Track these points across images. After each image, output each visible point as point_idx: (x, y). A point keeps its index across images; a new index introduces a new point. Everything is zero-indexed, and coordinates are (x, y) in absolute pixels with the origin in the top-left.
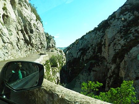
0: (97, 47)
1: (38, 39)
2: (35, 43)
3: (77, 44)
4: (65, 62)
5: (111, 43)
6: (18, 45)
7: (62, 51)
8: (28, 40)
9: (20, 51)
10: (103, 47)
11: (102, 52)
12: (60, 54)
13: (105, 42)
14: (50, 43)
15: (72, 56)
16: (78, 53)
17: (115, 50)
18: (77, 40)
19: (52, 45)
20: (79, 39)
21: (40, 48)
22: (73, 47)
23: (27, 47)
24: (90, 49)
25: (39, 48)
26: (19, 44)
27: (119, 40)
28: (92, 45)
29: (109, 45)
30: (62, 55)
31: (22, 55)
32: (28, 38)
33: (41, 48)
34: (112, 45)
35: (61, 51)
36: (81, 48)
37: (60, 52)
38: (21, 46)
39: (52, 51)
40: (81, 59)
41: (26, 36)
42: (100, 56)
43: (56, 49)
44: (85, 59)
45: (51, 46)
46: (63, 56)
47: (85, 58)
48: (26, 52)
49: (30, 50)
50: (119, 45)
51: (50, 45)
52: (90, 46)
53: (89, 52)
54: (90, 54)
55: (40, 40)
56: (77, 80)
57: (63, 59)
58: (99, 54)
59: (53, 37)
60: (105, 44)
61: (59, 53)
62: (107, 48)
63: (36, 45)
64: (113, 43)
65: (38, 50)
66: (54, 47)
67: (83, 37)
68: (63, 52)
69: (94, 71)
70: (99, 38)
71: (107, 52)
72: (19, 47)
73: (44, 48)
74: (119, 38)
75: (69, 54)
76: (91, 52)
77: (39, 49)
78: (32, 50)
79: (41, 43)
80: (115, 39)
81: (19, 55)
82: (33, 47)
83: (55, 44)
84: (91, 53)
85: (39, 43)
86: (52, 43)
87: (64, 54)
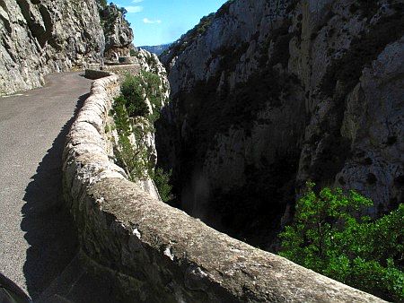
0: (272, 44)
1: (72, 19)
2: (65, 35)
3: (205, 34)
4: (167, 94)
5: (320, 28)
6: (7, 47)
7: (156, 58)
8: (42, 24)
9: (17, 66)
10: (292, 43)
11: (291, 61)
12: (148, 70)
13: (299, 25)
14: (114, 33)
15: (191, 76)
16: (208, 64)
17: (331, 52)
18: (204, 20)
19: (122, 39)
20: (211, 15)
21: (83, 50)
23: (39, 51)
24: (249, 51)
25: (80, 53)
26: (10, 43)
27: (344, 19)
28: (255, 37)
29: (314, 37)
30: (157, 71)
31: (28, 81)
32: (39, 18)
33: (86, 53)
34: (321, 37)
35: (152, 59)
36: (219, 45)
37: (149, 64)
38: (20, 49)
39: (122, 61)
40: (221, 82)
41: (33, 9)
42: (282, 71)
43: (133, 53)
44: (232, 85)
45: (118, 41)
46: (159, 75)
47: (233, 79)
48: (37, 68)
49: (51, 61)
50: (345, 35)
51: (112, 40)
52: (247, 39)
53: (248, 60)
54: (249, 65)
55: (81, 22)
56: (209, 151)
57: (161, 87)
58: (279, 65)
59: (122, 10)
60: (298, 33)
61: (147, 65)
62: (305, 46)
63: (68, 40)
64: (324, 28)
65: (77, 59)
66: (126, 46)
67: (224, 6)
68: (159, 63)
69: (262, 121)
70: (278, 13)
71: (305, 61)
72: (14, 53)
73: (97, 50)
74: (346, 13)
75: (178, 67)
76: (253, 60)
77: (79, 56)
78: (55, 59)
79: (86, 35)
80: (331, 15)
81: (17, 80)
82: (58, 49)
83: (129, 34)
84: (254, 64)
85: (79, 35)
86: (120, 33)
87: (162, 69)
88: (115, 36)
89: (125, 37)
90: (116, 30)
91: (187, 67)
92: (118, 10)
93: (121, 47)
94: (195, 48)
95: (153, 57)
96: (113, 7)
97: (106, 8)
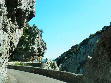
14: (34, 44)
18: (73, 47)
19: (39, 50)
22: (68, 58)
37: (52, 68)
45: (36, 51)
51: (33, 49)
59: (41, 31)
66: (42, 55)
68: (57, 68)
83: (44, 47)
86: (38, 45)
88: (35, 47)
89: (42, 48)
90: (36, 42)
92: (38, 30)
93: (38, 56)
95: (54, 64)
96: (35, 27)
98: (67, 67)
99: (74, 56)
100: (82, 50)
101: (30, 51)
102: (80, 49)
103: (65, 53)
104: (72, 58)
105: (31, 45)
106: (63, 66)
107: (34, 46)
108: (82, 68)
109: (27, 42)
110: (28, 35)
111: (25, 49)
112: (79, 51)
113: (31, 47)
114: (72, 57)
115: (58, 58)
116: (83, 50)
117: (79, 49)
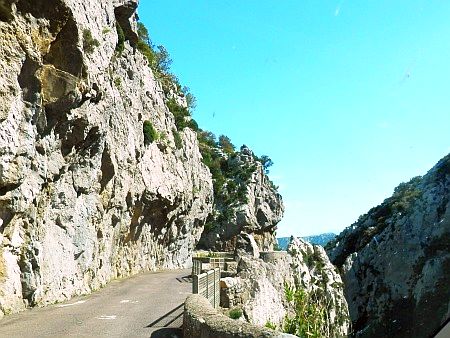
3: (408, 212)
4: (344, 329)
7: (324, 255)
12: (307, 278)
14: (245, 202)
15: (384, 289)
19: (260, 216)
22: (380, 229)
30: (325, 280)
35: (316, 256)
37: (310, 265)
45: (252, 218)
46: (330, 289)
51: (241, 216)
59: (265, 161)
61: (305, 268)
66: (269, 229)
68: (329, 265)
83: (276, 206)
86: (257, 202)
87: (334, 277)
88: (249, 209)
90: (250, 196)
91: (375, 273)
92: (256, 159)
93: (258, 232)
94: (391, 237)
95: (317, 253)
96: (246, 153)
97: (234, 156)
98: (376, 263)
99: (399, 222)
100: (430, 198)
101: (234, 220)
102: (424, 196)
103: (372, 211)
104: (393, 229)
105: (237, 206)
106: (362, 261)
107: (245, 207)
108: (432, 263)
109: (225, 197)
110: (228, 177)
111: (220, 216)
112: (421, 203)
113: (236, 209)
114: (393, 226)
115: (346, 231)
116: (435, 199)
117: (420, 197)
